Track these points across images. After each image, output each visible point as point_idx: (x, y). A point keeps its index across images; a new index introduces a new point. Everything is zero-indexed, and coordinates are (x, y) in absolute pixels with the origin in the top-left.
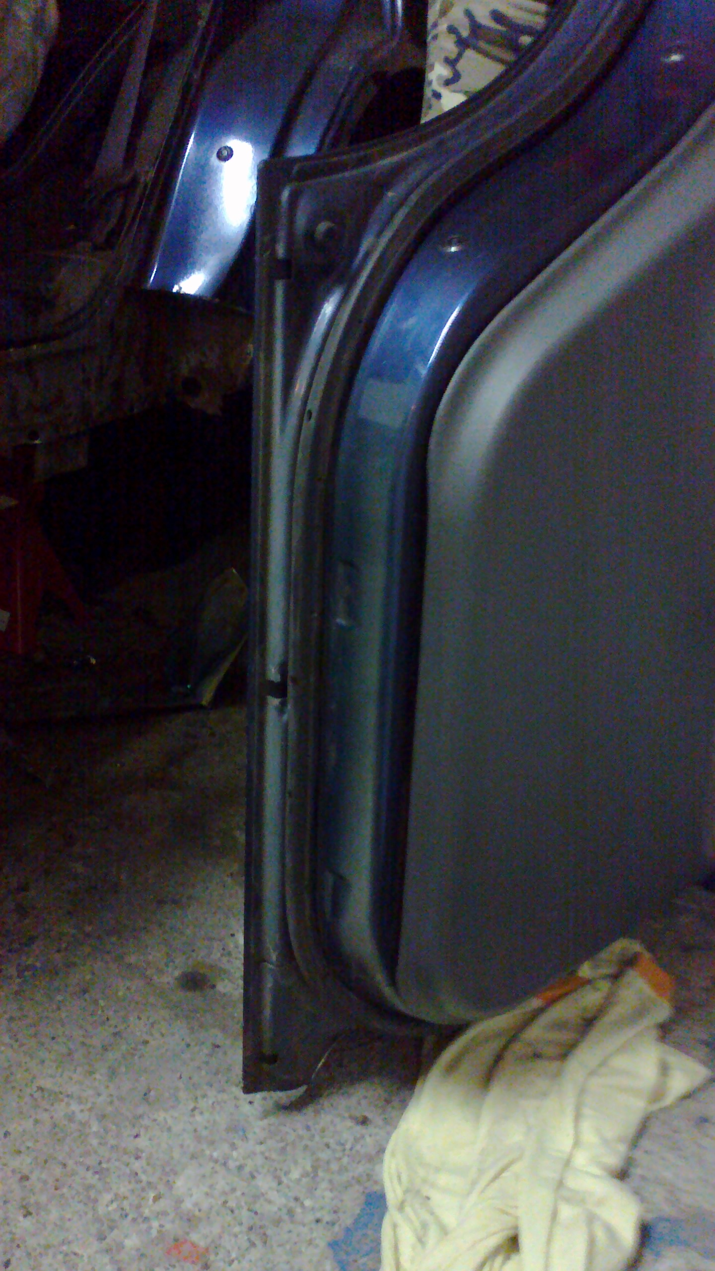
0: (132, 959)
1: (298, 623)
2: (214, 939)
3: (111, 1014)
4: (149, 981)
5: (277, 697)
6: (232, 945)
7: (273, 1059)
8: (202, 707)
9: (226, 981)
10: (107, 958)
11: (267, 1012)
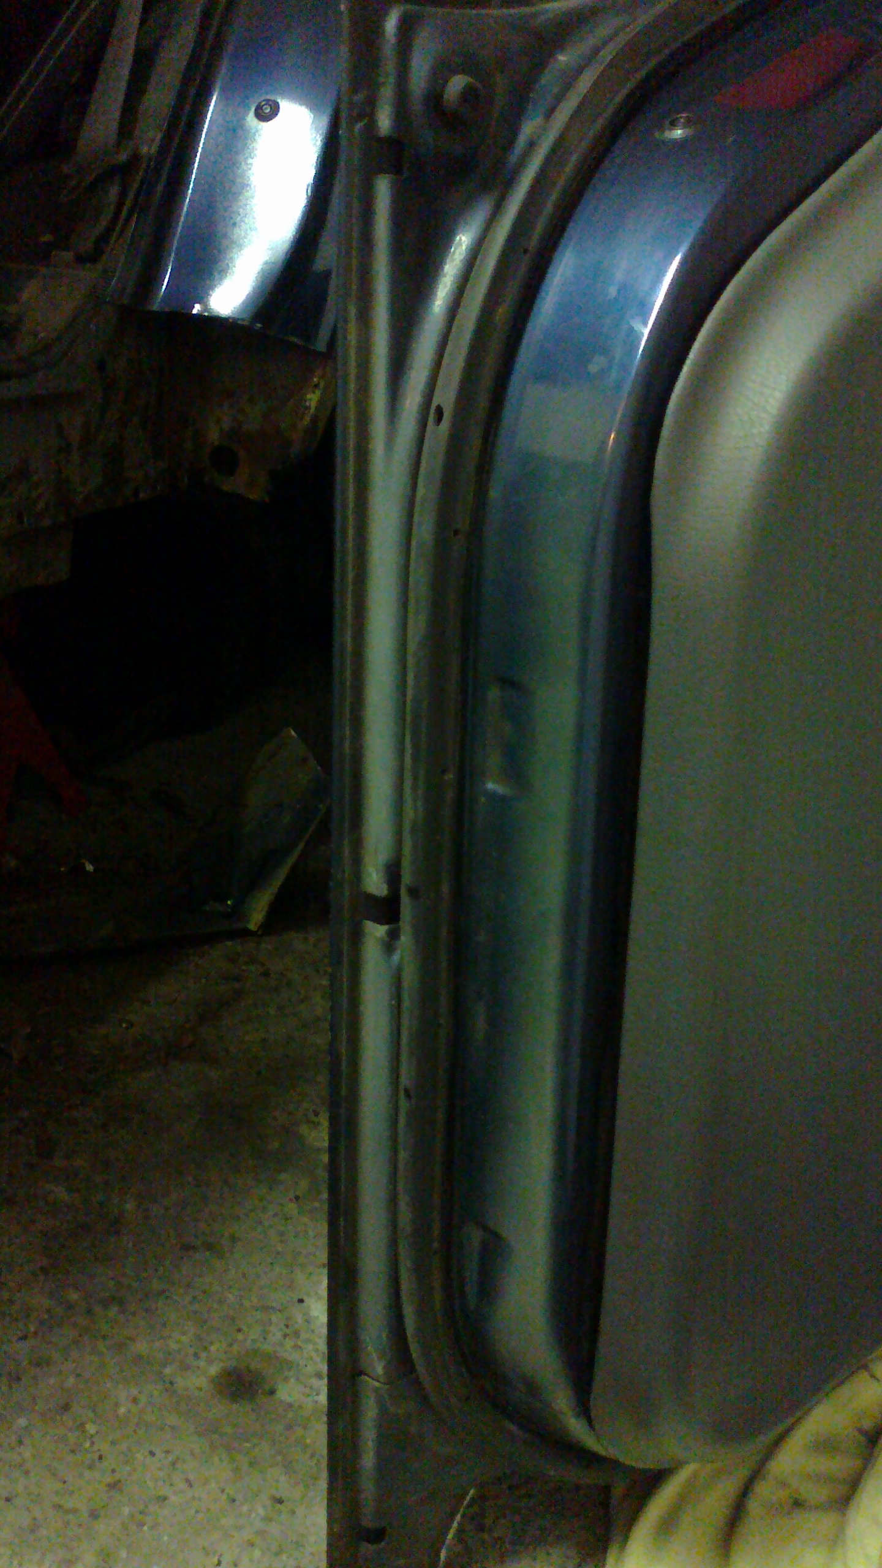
0: (141, 1347)
1: (420, 792)
2: (273, 1308)
3: (103, 1446)
4: (169, 1386)
5: (381, 923)
6: (300, 1319)
7: (377, 1535)
8: (246, 933)
9: (292, 1380)
10: (101, 1346)
11: (368, 1459)
